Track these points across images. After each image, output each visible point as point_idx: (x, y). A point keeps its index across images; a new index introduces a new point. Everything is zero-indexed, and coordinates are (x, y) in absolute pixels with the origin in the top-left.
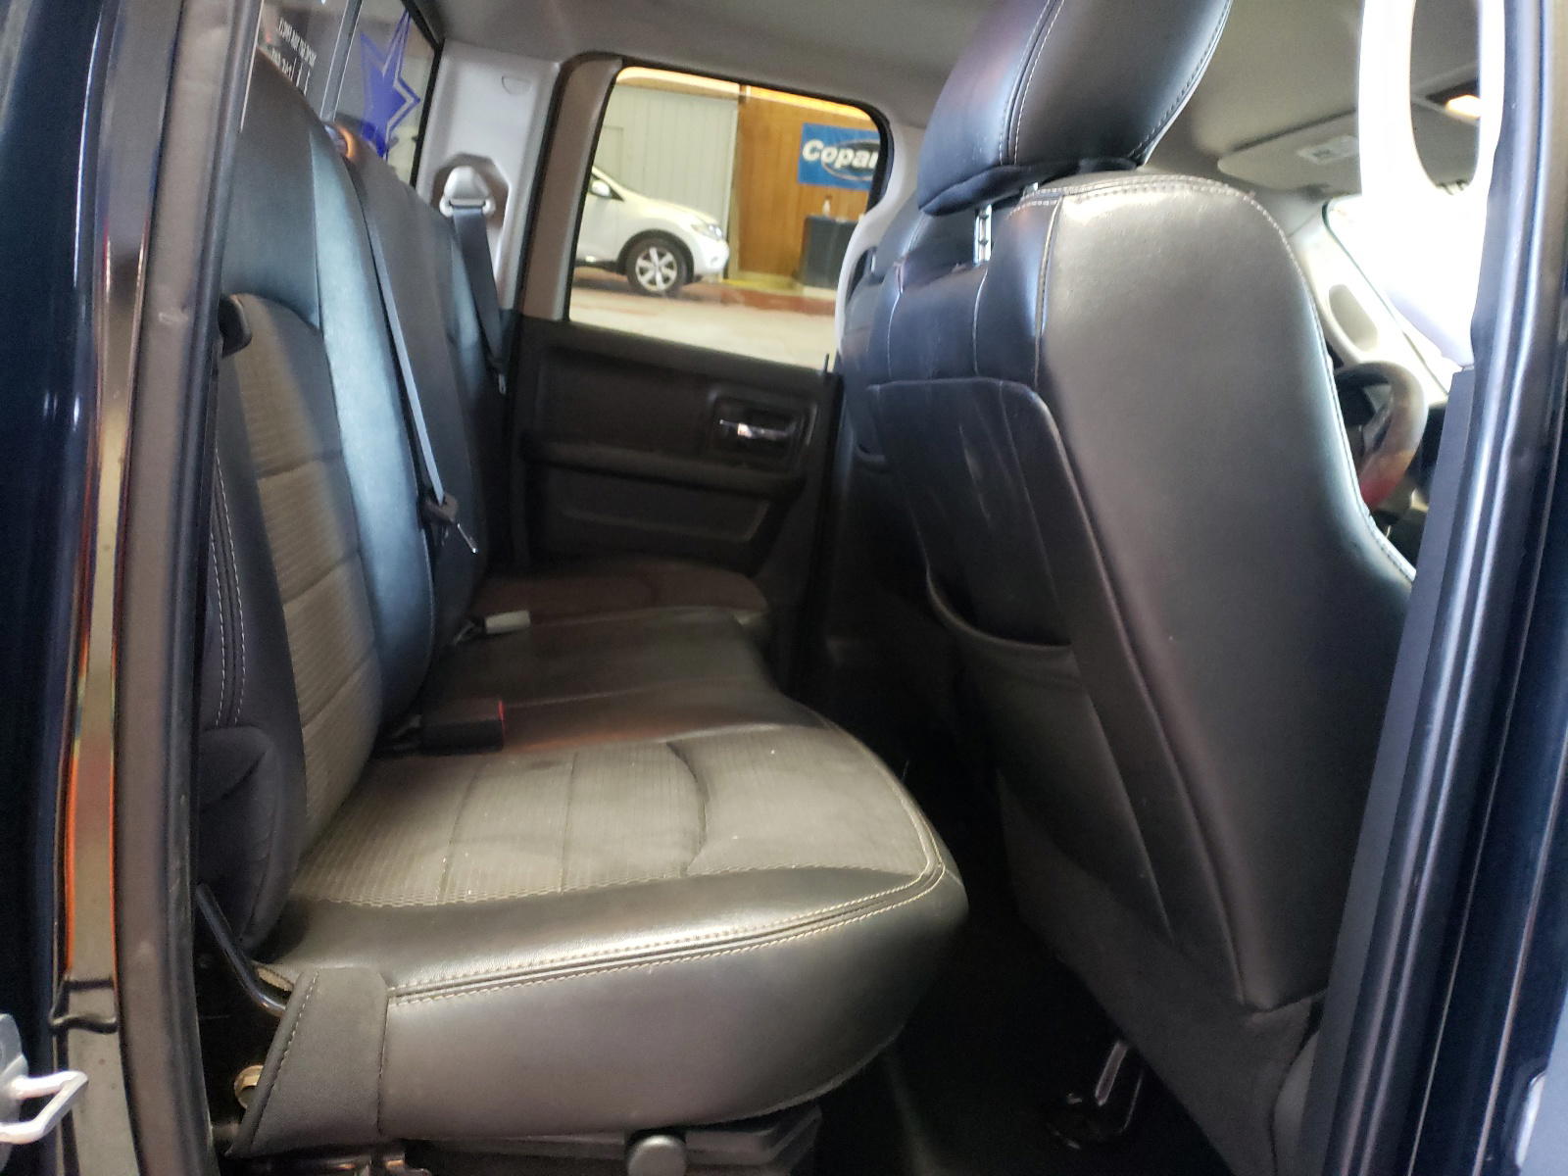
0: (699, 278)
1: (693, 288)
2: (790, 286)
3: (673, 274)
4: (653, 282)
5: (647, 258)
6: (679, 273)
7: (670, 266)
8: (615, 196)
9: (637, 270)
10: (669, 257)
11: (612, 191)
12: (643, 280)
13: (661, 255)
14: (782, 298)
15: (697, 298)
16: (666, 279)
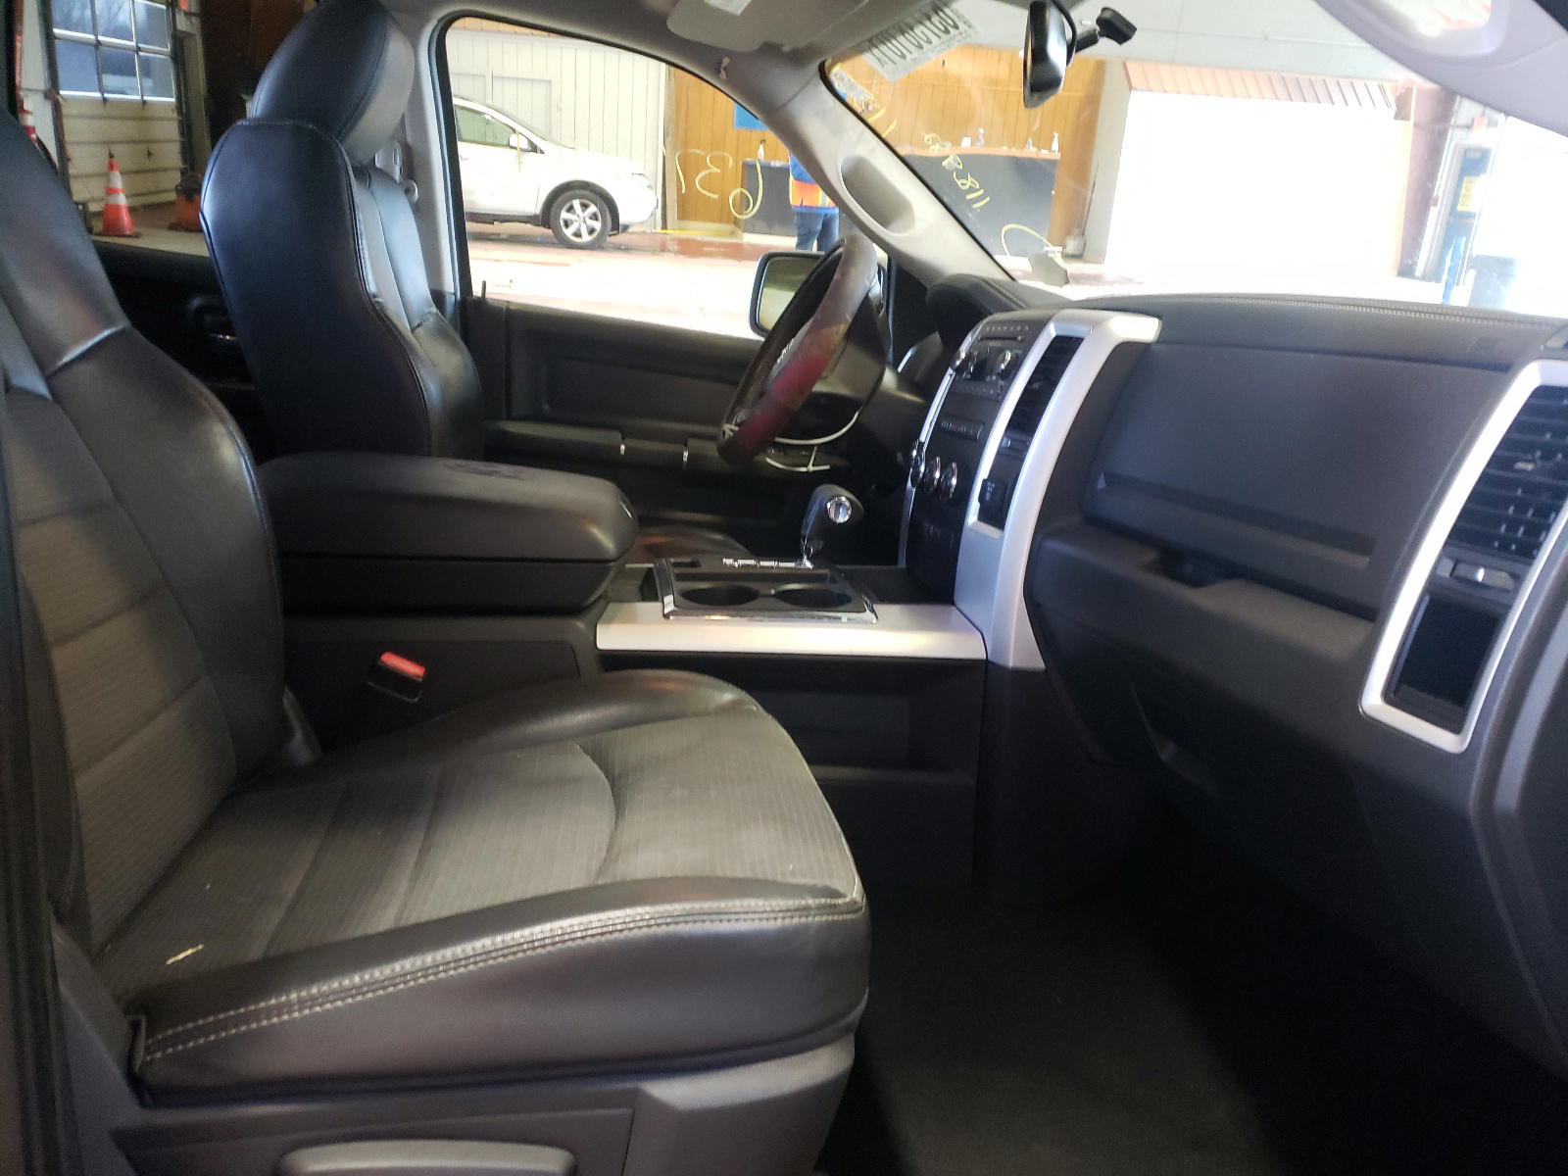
0: (626, 228)
1: (621, 238)
2: (732, 234)
3: (597, 225)
4: (578, 234)
5: (571, 209)
6: (604, 224)
7: (594, 217)
8: (534, 148)
9: (562, 223)
10: (593, 209)
11: (531, 143)
12: (568, 232)
13: (585, 206)
14: (721, 245)
15: (626, 249)
16: (591, 231)
